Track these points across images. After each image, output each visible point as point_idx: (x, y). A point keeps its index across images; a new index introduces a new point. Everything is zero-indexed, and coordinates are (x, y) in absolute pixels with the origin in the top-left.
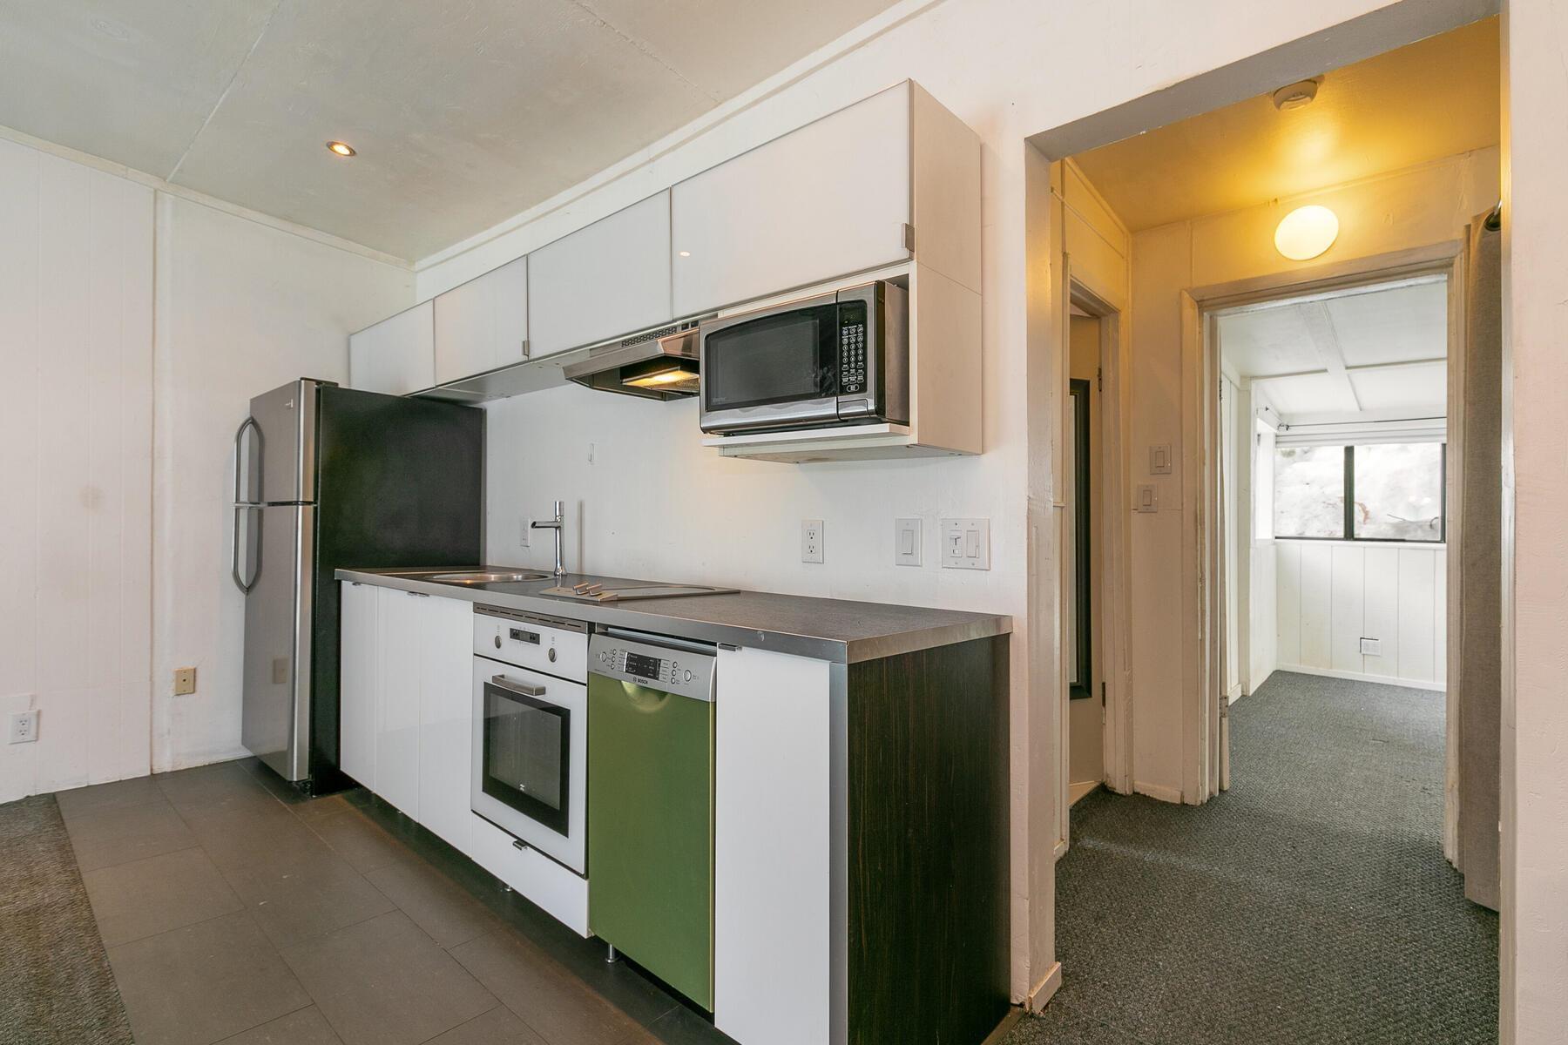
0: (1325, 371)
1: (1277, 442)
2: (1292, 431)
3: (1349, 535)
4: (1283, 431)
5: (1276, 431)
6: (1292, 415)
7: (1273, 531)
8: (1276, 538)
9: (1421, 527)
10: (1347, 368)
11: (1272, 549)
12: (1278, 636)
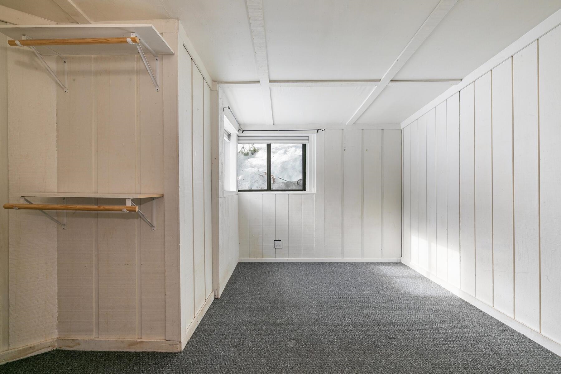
0: (259, 82)
1: (238, 140)
2: (246, 134)
3: (269, 189)
4: (241, 134)
5: (238, 133)
6: (245, 125)
7: (237, 186)
8: (239, 191)
9: (294, 184)
10: (270, 81)
11: (236, 197)
12: (240, 243)
